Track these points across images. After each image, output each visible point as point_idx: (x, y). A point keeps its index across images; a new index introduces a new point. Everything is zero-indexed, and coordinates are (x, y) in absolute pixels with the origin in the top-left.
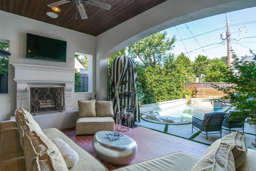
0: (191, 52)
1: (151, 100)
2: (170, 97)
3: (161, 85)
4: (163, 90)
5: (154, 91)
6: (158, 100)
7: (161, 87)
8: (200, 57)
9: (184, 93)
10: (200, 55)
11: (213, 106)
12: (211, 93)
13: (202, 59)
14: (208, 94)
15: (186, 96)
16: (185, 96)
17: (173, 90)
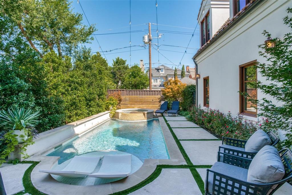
0: (110, 51)
1: (55, 120)
2: (90, 111)
3: (75, 89)
4: (80, 100)
5: (61, 102)
6: (70, 117)
7: (75, 95)
8: (119, 60)
9: (107, 103)
10: (118, 58)
11: (146, 119)
12: (136, 102)
13: (121, 63)
14: (134, 103)
15: (111, 107)
16: (109, 107)
17: (94, 99)
